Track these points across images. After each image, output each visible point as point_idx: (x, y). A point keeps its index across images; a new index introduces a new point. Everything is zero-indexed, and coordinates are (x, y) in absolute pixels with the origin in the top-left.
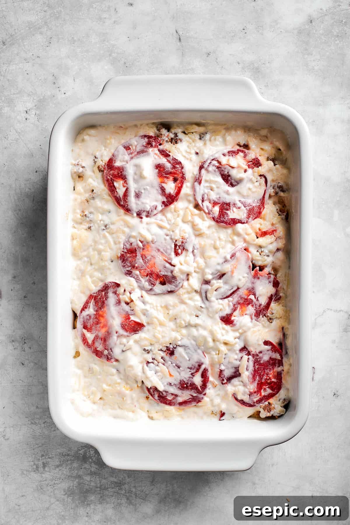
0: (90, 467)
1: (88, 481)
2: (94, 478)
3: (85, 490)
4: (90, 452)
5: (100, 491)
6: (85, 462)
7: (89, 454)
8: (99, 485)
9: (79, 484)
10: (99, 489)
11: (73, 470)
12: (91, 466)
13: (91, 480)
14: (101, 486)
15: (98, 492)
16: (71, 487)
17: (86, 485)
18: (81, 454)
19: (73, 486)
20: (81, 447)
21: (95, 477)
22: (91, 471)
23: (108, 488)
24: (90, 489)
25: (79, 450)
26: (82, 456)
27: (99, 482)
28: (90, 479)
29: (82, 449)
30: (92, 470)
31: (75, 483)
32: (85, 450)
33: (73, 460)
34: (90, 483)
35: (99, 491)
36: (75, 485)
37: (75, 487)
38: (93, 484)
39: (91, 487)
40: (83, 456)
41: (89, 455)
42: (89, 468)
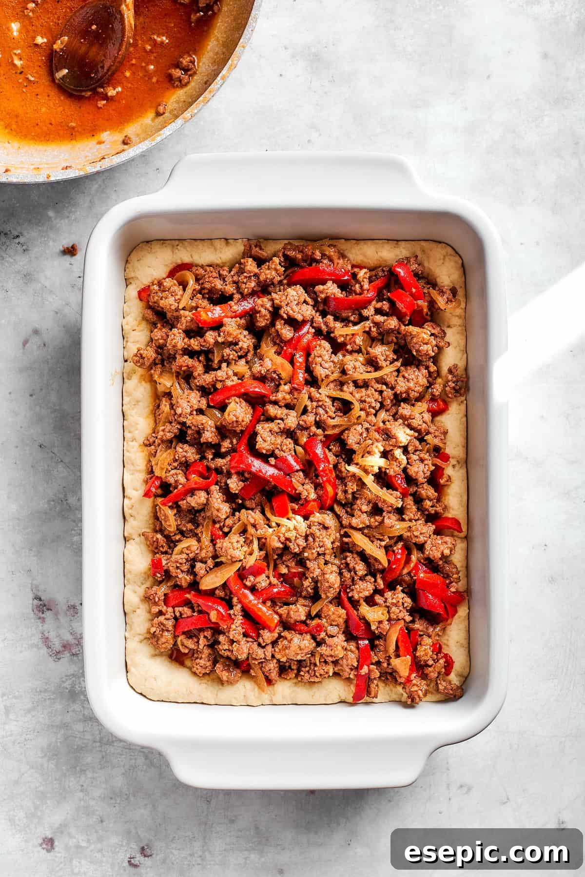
0: (82, 709)
1: (79, 732)
2: (90, 726)
3: (76, 747)
4: (80, 683)
5: (101, 746)
6: (74, 702)
7: (79, 687)
8: (98, 738)
9: (66, 738)
10: (98, 744)
11: (55, 716)
12: (83, 707)
13: (86, 729)
14: (101, 739)
15: (97, 749)
16: (53, 745)
17: (77, 739)
18: (67, 689)
19: (56, 742)
20: (66, 676)
21: (92, 725)
22: (84, 714)
23: (113, 742)
24: (83, 746)
25: (63, 682)
26: (67, 691)
27: (97, 732)
28: (84, 729)
29: (67, 680)
30: (86, 713)
31: (59, 736)
32: (73, 682)
33: (53, 699)
34: (84, 735)
35: (99, 746)
36: (59, 740)
37: (59, 744)
38: (88, 736)
39: (85, 741)
40: (69, 691)
41: (79, 689)
42: (81, 711)
